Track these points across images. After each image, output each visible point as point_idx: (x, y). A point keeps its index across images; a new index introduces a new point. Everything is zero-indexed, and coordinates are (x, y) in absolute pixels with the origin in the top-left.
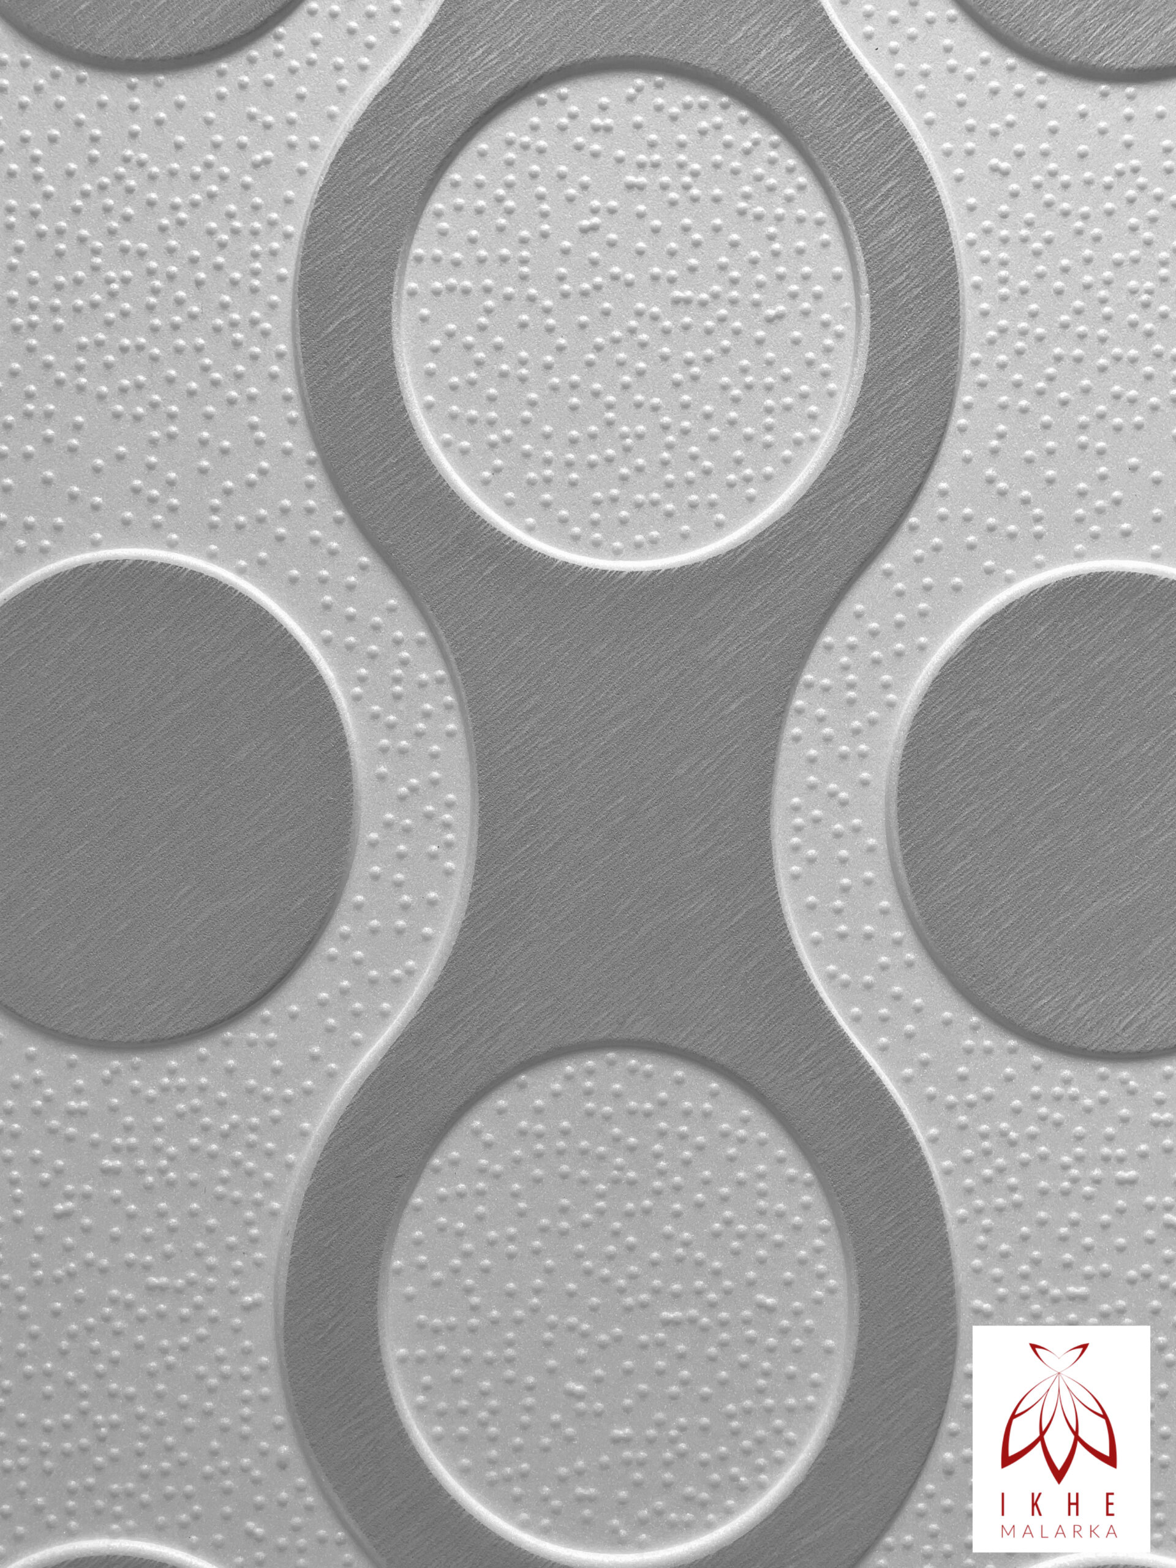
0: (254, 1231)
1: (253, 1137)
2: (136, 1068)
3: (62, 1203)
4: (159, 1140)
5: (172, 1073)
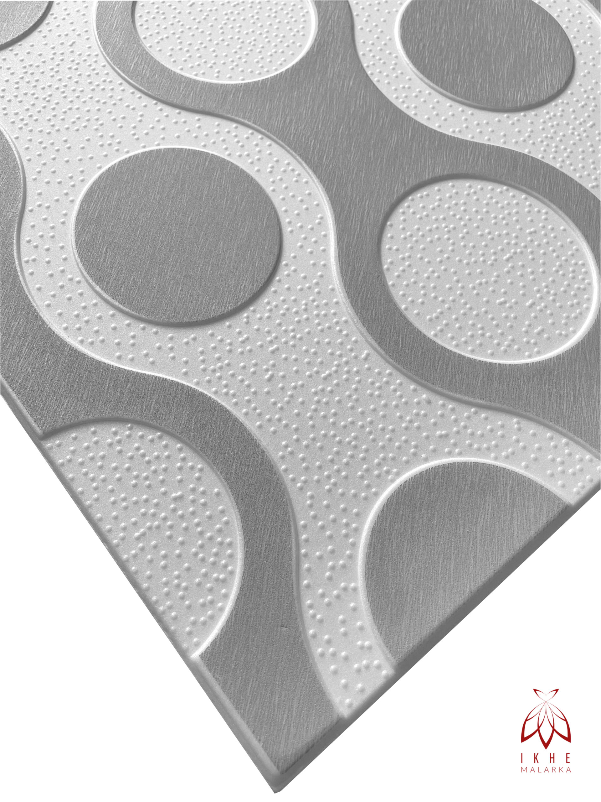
0: (345, 332)
1: (315, 304)
3: (266, 375)
4: (284, 328)
5: (268, 303)
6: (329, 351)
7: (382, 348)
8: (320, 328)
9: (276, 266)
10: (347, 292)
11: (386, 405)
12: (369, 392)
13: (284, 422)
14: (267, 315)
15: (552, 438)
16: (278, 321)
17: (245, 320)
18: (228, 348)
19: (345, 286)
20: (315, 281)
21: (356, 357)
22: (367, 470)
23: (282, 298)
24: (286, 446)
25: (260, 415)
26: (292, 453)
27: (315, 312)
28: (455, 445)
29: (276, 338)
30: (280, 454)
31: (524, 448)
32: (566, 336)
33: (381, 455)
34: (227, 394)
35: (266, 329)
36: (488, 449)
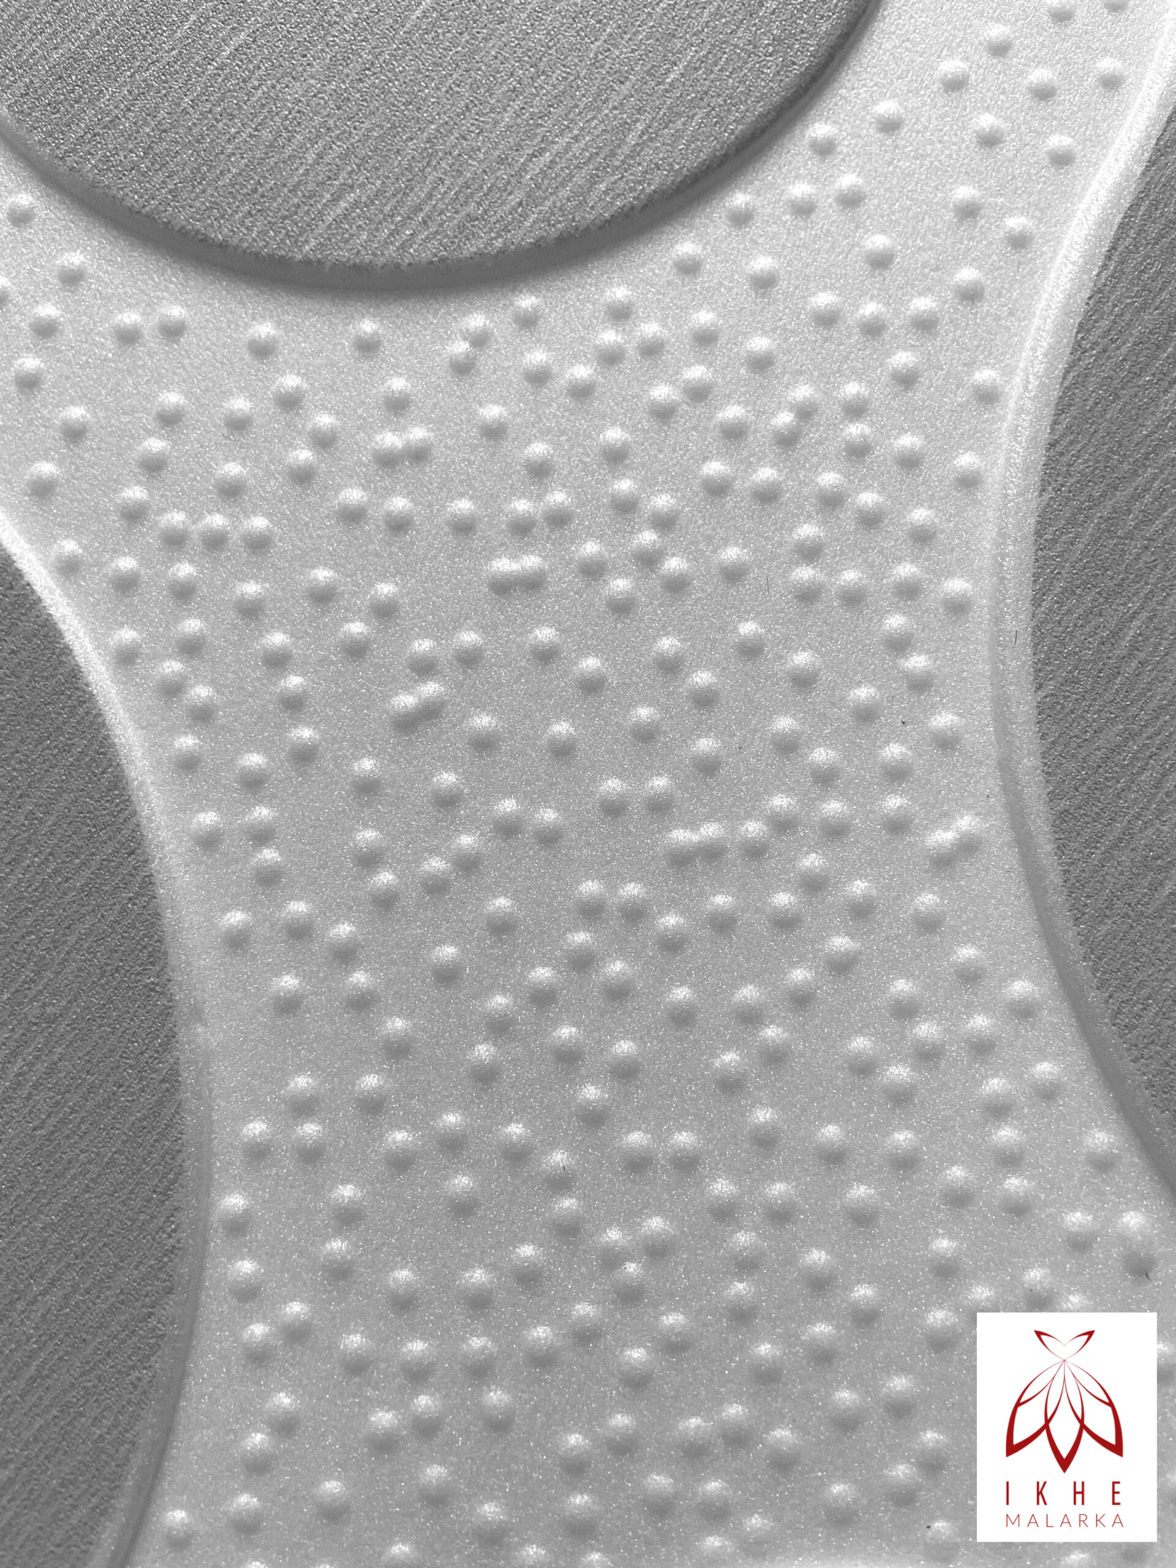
0: (917, 662)
1: (856, 430)
2: (528, 322)
3: (407, 689)
4: (624, 486)
5: (620, 313)
6: (784, 723)
7: (1061, 849)
8: (804, 573)
9: (763, 130)
10: (1052, 445)
12: (860, 1044)
13: (360, 978)
14: (582, 372)
16: (614, 435)
17: (460, 347)
18: (304, 455)
19: (1061, 408)
20: (922, 304)
21: (898, 826)
23: (704, 318)
24: (303, 1108)
25: (269, 878)
26: (311, 1155)
27: (829, 479)
29: (558, 519)
30: (256, 1128)
33: (734, 1411)
34: (172, 690)
35: (538, 449)
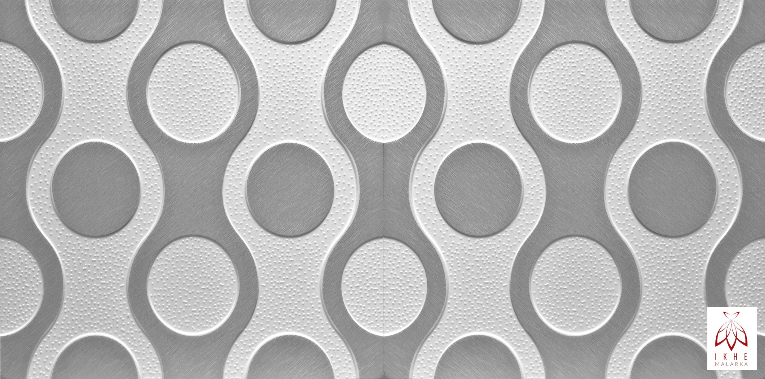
6: (112, 275)
7: (129, 288)
8: (115, 264)
9: (119, 230)
10: (135, 258)
11: (114, 307)
12: (112, 299)
13: (77, 288)
14: (102, 246)
15: (155, 358)
16: (103, 251)
17: (93, 242)
18: (79, 248)
19: (136, 255)
20: (128, 245)
21: (118, 284)
22: (90, 323)
23: (112, 243)
24: (71, 296)
25: (71, 280)
26: (71, 300)
27: (119, 258)
28: (124, 336)
29: (98, 257)
30: (68, 297)
31: (144, 354)
32: (194, 331)
33: (98, 322)
35: (97, 251)
36: (133, 346)
